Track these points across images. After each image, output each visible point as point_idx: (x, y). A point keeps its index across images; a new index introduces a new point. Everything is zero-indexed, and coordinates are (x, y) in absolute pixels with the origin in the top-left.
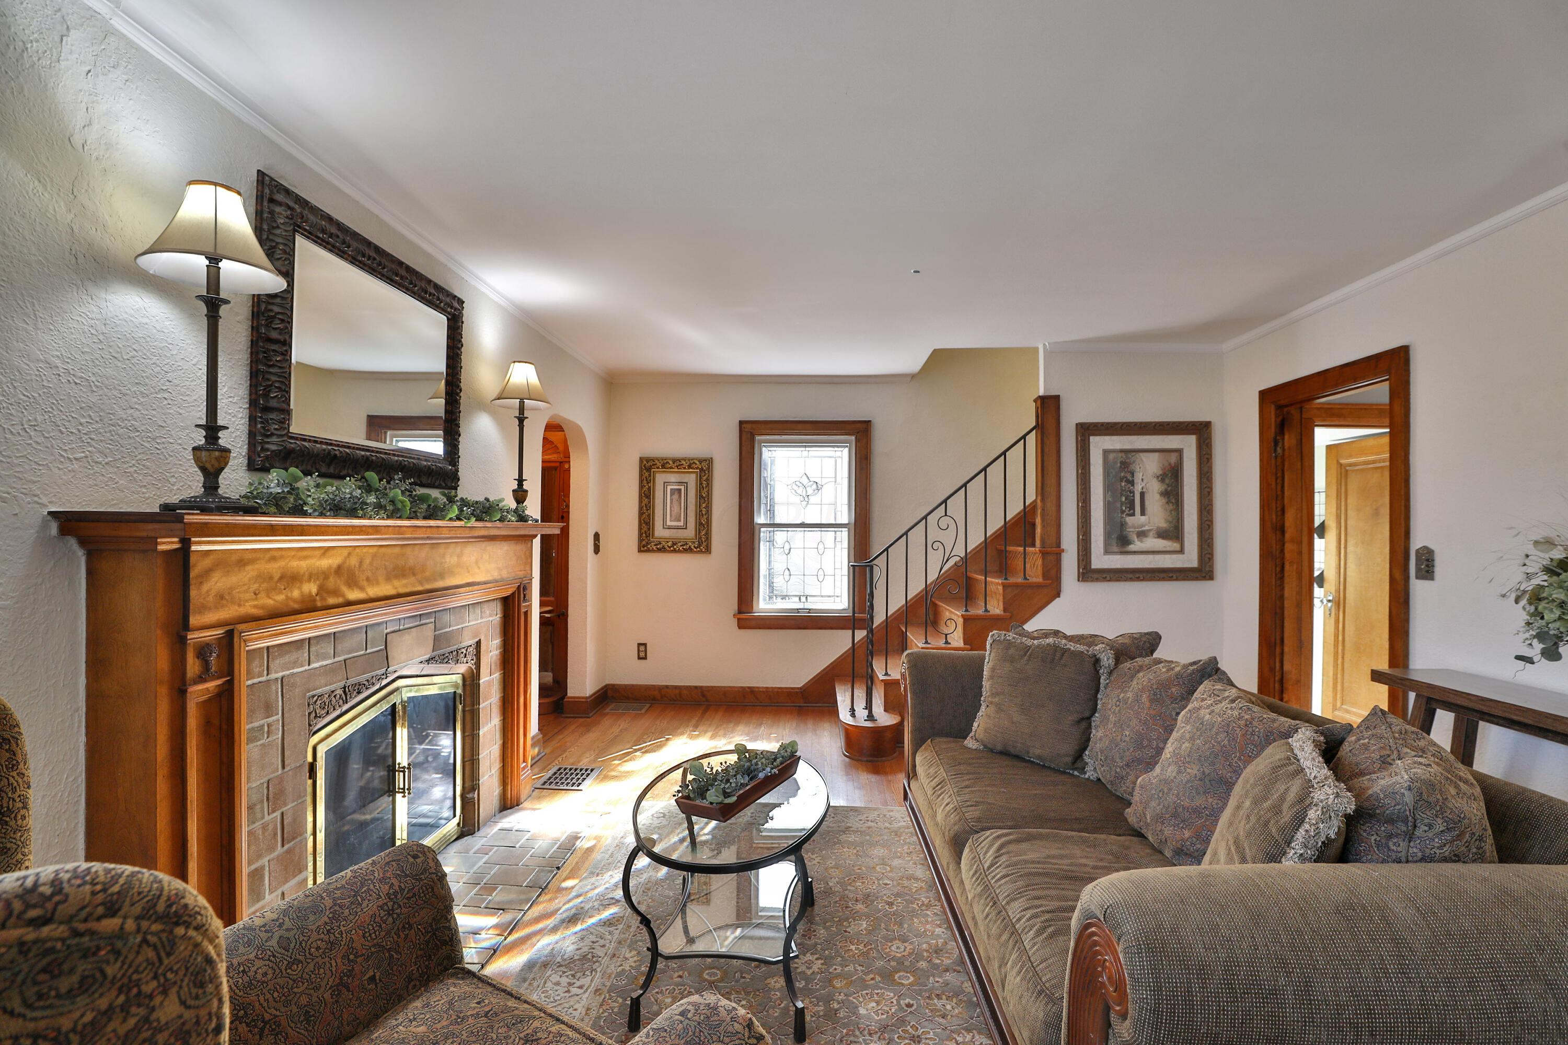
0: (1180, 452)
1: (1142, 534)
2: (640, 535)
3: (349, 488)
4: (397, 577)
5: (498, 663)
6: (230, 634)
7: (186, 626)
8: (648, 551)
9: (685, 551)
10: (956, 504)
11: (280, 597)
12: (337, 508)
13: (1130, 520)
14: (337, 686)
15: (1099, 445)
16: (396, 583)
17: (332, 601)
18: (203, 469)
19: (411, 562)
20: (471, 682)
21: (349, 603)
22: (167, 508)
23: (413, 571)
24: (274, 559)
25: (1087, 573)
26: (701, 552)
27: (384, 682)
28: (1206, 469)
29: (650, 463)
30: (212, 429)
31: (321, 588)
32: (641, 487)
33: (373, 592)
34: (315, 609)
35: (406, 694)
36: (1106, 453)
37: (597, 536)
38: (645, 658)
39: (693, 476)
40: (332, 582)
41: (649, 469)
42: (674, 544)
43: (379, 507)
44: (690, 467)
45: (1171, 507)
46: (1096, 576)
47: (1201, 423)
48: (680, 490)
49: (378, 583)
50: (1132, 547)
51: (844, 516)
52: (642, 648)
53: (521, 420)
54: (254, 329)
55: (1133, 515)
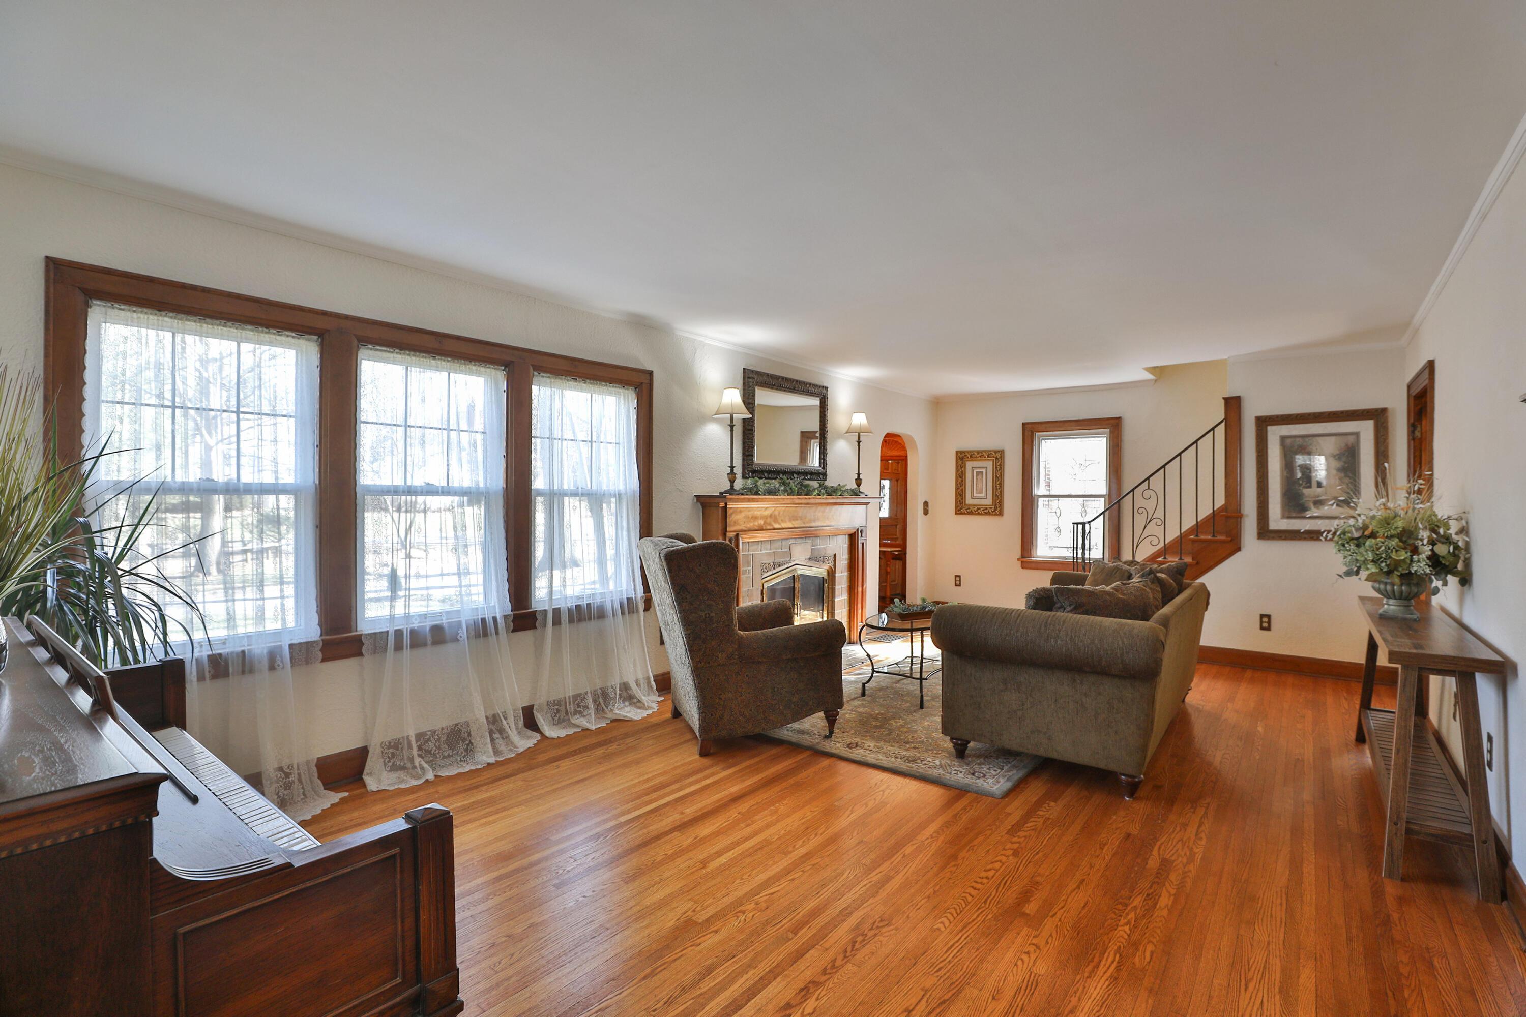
0: (1357, 435)
1: (1319, 503)
2: (956, 503)
3: (775, 483)
4: (794, 520)
5: (846, 567)
6: (737, 535)
7: (726, 531)
8: (962, 514)
9: (986, 514)
10: (1157, 480)
11: (752, 524)
12: (771, 492)
13: (1306, 491)
14: (771, 561)
15: (1275, 433)
16: (793, 522)
17: (768, 527)
18: (730, 481)
19: (800, 514)
20: (832, 573)
21: (774, 529)
22: (721, 493)
23: (801, 518)
24: (749, 511)
25: (1265, 532)
26: (996, 514)
27: (790, 565)
28: (1382, 448)
29: (963, 455)
30: (732, 467)
31: (765, 523)
32: (957, 471)
33: (784, 525)
34: (762, 530)
35: (799, 572)
36: (1283, 439)
37: (926, 504)
38: (960, 585)
39: (991, 463)
40: (769, 520)
41: (962, 459)
42: (978, 509)
43: (785, 491)
44: (988, 457)
45: (1347, 480)
46: (1272, 535)
47: (1376, 410)
48: (982, 472)
49: (786, 522)
50: (1309, 514)
51: (1103, 489)
52: (958, 579)
53: (859, 442)
54: (744, 426)
55: (1310, 487)
